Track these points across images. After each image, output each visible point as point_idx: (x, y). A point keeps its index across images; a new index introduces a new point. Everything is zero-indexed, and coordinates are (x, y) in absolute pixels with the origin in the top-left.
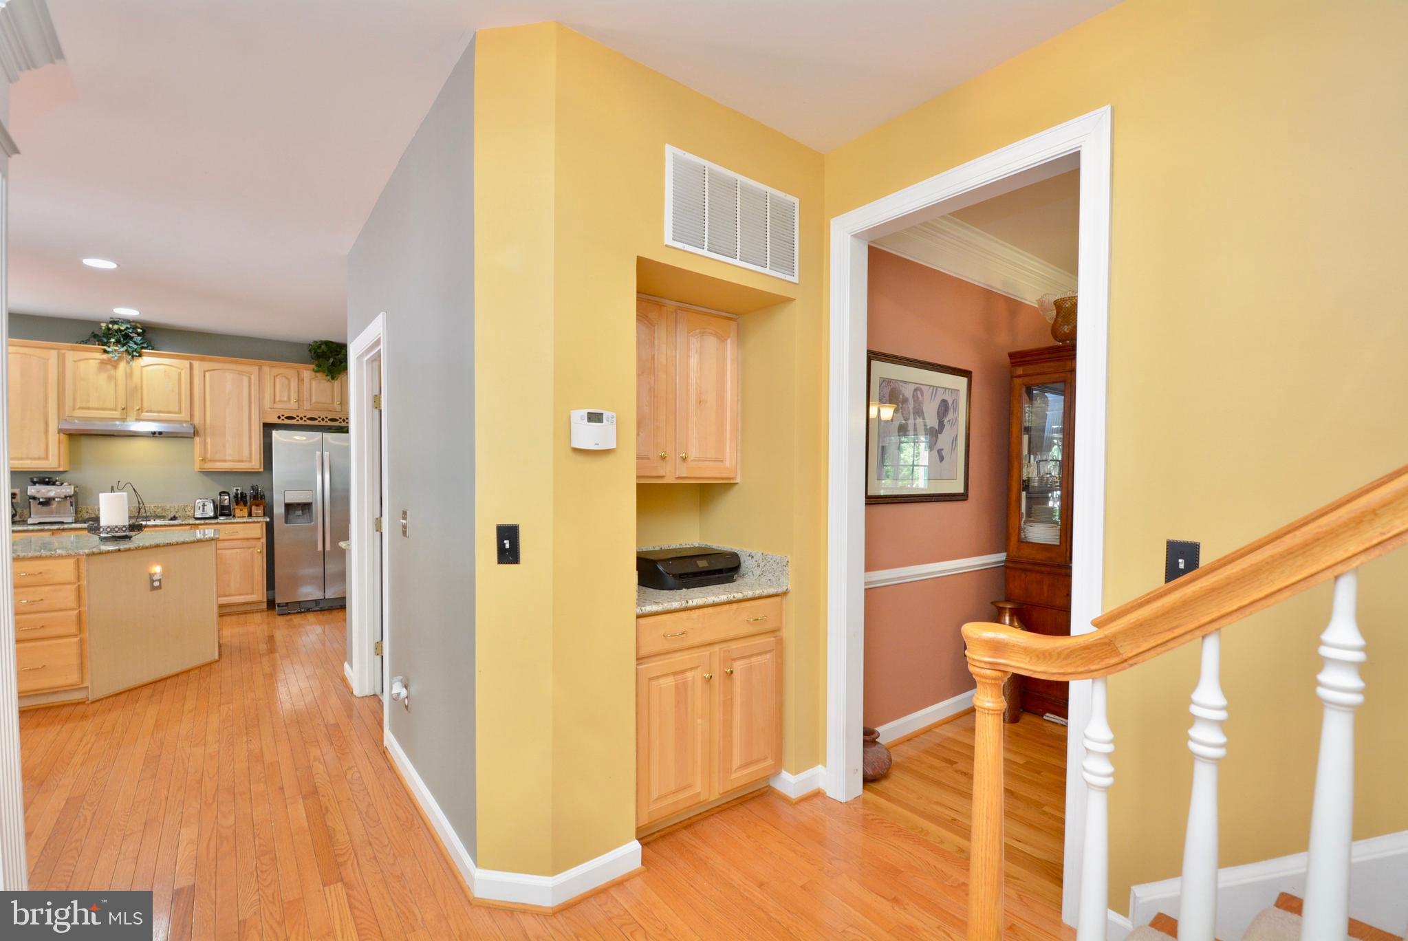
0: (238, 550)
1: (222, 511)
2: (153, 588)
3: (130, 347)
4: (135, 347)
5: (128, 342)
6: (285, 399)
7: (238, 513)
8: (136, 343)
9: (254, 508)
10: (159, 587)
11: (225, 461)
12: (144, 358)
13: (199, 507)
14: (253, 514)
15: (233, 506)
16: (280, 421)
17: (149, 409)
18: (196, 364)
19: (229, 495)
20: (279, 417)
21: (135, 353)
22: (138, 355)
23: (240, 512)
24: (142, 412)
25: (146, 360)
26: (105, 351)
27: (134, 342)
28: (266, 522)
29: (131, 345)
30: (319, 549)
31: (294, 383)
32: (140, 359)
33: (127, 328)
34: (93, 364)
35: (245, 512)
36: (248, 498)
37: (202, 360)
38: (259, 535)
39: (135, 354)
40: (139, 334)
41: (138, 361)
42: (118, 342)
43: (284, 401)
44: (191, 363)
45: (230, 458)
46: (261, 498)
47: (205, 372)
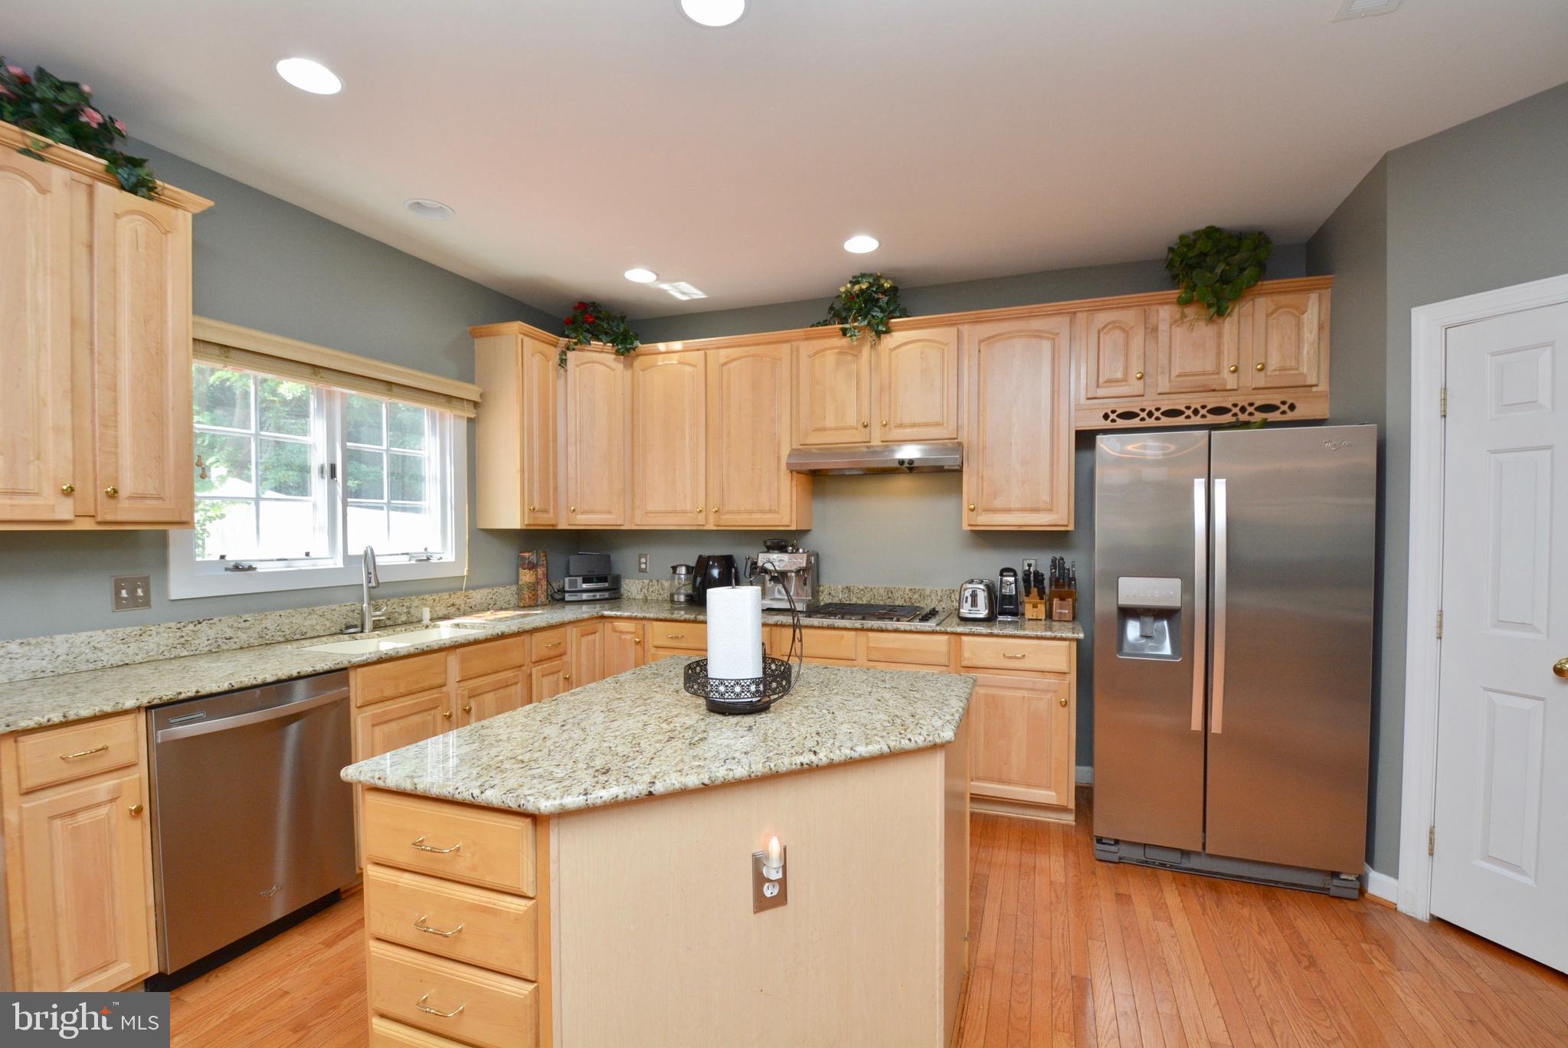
0: (1025, 693)
1: (1003, 607)
2: (762, 903)
3: (873, 316)
4: (880, 315)
5: (870, 310)
6: (1119, 375)
7: (1029, 611)
8: (882, 311)
9: (1056, 601)
10: (781, 899)
11: (1009, 510)
12: (894, 334)
13: (967, 598)
14: (1055, 617)
15: (1023, 598)
16: (1108, 425)
17: (899, 422)
18: (966, 329)
19: (1015, 575)
20: (1106, 417)
21: (881, 328)
22: (884, 329)
23: (1033, 609)
24: (890, 429)
25: (897, 337)
26: (844, 332)
27: (880, 307)
28: (1078, 641)
29: (874, 314)
30: (1193, 728)
31: (1138, 340)
32: (888, 336)
33: (871, 285)
34: (830, 357)
35: (1042, 608)
36: (1046, 583)
37: (977, 321)
38: (1064, 668)
39: (881, 330)
40: (885, 292)
41: (885, 340)
42: (859, 312)
43: (1117, 381)
44: (958, 330)
45: (1018, 505)
46: (1070, 585)
47: (981, 342)
